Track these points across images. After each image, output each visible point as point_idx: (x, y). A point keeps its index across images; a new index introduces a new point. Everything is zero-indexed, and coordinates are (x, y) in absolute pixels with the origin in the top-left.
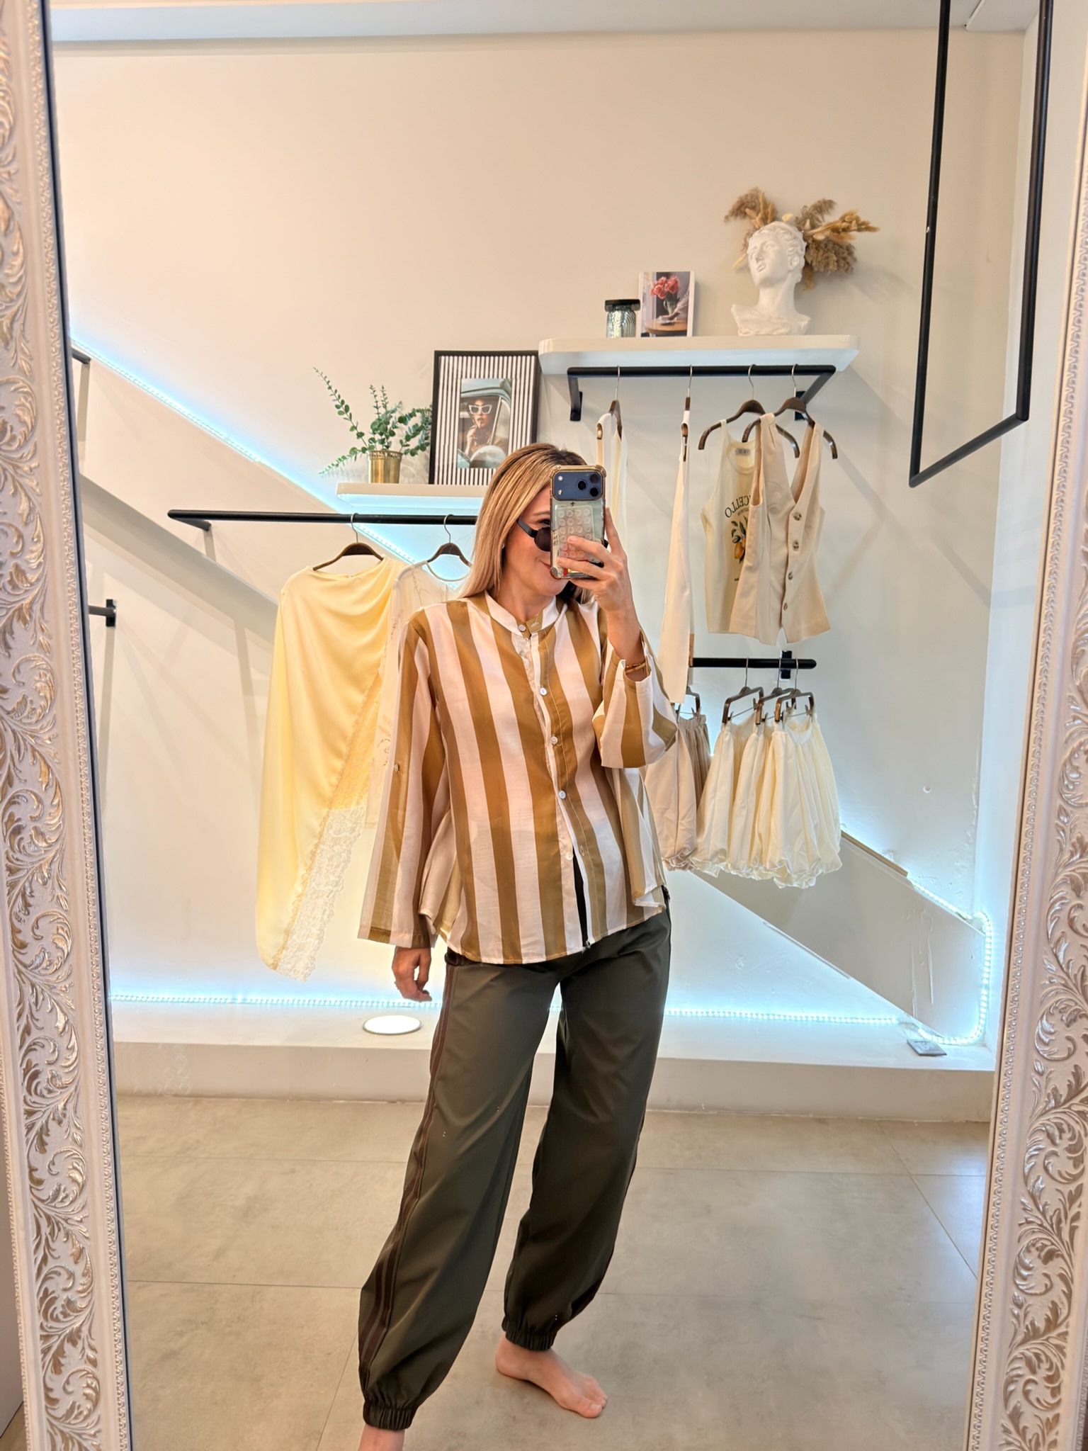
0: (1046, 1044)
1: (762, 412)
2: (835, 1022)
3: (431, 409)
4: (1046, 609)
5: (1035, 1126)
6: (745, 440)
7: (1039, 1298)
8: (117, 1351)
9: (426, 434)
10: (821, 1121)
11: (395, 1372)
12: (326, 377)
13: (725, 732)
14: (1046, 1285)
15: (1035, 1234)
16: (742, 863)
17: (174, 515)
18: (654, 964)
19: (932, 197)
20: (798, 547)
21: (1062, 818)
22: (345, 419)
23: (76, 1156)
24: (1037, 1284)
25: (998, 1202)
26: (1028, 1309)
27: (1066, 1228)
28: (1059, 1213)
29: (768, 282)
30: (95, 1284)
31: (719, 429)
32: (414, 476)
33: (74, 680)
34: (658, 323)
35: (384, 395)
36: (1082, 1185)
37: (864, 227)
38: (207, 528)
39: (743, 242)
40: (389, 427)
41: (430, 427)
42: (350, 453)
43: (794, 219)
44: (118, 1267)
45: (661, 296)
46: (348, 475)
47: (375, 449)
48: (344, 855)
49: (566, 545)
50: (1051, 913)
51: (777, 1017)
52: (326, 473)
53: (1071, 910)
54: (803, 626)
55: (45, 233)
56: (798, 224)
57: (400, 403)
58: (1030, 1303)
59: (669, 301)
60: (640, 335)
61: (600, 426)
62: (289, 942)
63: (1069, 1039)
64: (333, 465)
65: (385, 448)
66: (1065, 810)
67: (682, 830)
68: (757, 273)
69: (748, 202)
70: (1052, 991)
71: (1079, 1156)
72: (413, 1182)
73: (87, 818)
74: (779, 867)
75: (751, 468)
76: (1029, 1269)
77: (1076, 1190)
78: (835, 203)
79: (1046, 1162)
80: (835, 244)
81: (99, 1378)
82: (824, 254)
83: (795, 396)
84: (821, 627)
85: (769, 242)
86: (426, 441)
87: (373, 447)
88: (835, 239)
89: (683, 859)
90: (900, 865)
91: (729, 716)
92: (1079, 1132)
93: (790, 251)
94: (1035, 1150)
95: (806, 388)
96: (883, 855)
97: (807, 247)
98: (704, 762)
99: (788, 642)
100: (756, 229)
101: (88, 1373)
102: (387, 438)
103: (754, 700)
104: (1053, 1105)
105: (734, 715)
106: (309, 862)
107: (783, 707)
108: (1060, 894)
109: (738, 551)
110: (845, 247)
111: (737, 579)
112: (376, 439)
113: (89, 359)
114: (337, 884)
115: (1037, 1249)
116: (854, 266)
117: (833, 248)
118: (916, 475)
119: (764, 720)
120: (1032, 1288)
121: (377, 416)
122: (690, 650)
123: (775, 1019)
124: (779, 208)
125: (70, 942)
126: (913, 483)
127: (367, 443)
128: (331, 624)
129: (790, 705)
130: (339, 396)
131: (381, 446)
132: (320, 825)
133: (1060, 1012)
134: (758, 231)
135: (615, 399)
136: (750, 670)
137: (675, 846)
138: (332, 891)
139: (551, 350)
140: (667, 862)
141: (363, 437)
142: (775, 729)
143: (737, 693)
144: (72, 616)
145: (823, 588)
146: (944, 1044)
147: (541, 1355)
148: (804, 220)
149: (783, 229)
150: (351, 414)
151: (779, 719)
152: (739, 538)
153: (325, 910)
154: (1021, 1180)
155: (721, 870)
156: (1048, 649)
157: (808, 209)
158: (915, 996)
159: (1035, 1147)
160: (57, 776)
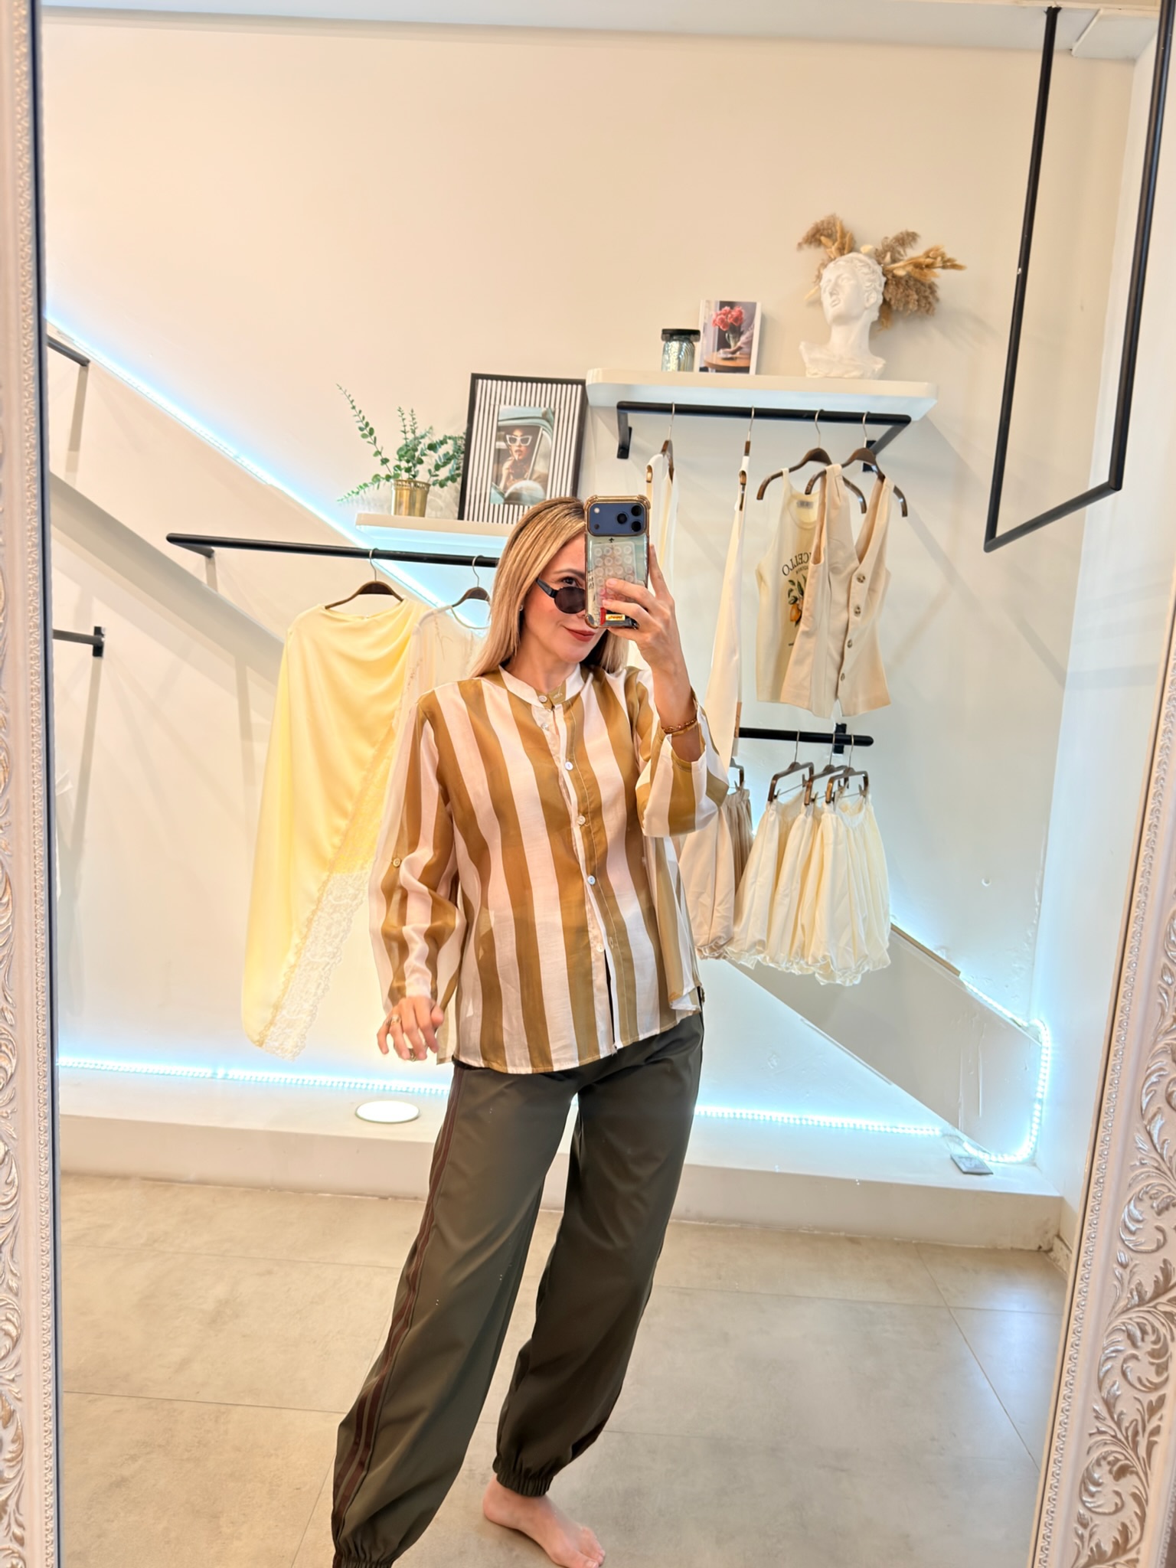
0: (1133, 1233)
1: (827, 461)
2: (873, 1131)
3: (464, 437)
4: (1162, 740)
5: (1114, 1325)
6: (808, 492)
7: (1107, 1519)
8: (47, 1530)
9: (457, 464)
10: (853, 1241)
11: (372, 1521)
12: (350, 396)
13: (771, 812)
14: (1116, 1504)
15: (1107, 1446)
16: (782, 956)
17: (173, 539)
18: (685, 1074)
19: (1026, 236)
20: (860, 612)
21: (1166, 978)
22: (369, 442)
23: (11, 1306)
24: (1105, 1500)
25: (1068, 1408)
26: (1095, 1529)
27: (1143, 1442)
28: (1136, 1425)
29: (842, 319)
30: (26, 1452)
31: (780, 478)
32: (441, 509)
33: (33, 761)
34: (719, 357)
35: (413, 419)
36: (1164, 1395)
37: (949, 264)
38: (209, 555)
39: (817, 273)
40: (417, 454)
41: (462, 456)
42: (373, 480)
43: (874, 250)
44: (53, 1435)
45: (724, 327)
46: (369, 503)
47: (400, 478)
48: (344, 924)
49: (603, 588)
50: (1146, 1086)
51: (810, 1123)
52: (345, 500)
53: (1170, 1083)
54: (861, 699)
55: (22, 240)
56: (877, 256)
57: (431, 428)
58: (1097, 1522)
59: (732, 333)
60: (698, 369)
61: (650, 469)
62: (278, 1018)
63: (1159, 1229)
64: (353, 492)
65: (411, 477)
66: (1170, 970)
67: (719, 917)
68: (830, 309)
69: (824, 229)
70: (1142, 1173)
71: (1163, 1363)
72: (404, 1308)
73: (40, 920)
74: (822, 963)
75: (815, 522)
76: (1097, 1484)
77: (1157, 1401)
78: (919, 236)
79: (1125, 1366)
80: (916, 280)
81: (25, 1558)
82: (904, 291)
83: (865, 446)
84: (881, 701)
85: (846, 275)
86: (457, 472)
87: (398, 475)
88: (917, 275)
89: (717, 948)
90: (952, 963)
91: (775, 793)
92: (1165, 1336)
93: (867, 287)
94: (1113, 1352)
95: (877, 437)
96: (934, 952)
97: (886, 283)
98: (746, 841)
99: (843, 716)
100: (831, 260)
101: (13, 1552)
102: (414, 466)
103: (803, 776)
104: (1137, 1303)
105: (780, 792)
106: (305, 930)
107: (835, 788)
108: (1160, 1064)
109: (794, 612)
110: (927, 286)
111: (792, 644)
112: (402, 467)
113: (88, 361)
114: (334, 955)
115: (1109, 1463)
116: (935, 305)
117: (915, 285)
118: (992, 540)
119: (813, 800)
120: (1099, 1506)
121: (404, 442)
122: (736, 720)
123: (808, 1125)
124: (857, 238)
125: (14, 1061)
126: (988, 548)
127: (392, 470)
128: (342, 670)
129: (842, 784)
130: (364, 418)
131: (407, 474)
132: (319, 890)
133: (1151, 1198)
134: (833, 262)
135: (668, 439)
136: (801, 744)
137: (709, 934)
138: (328, 963)
139: (600, 380)
140: (700, 950)
141: (388, 464)
142: (826, 810)
143: (785, 768)
144: (33, 687)
145: (884, 658)
146: (991, 1161)
147: (535, 1501)
148: (885, 252)
149: (861, 261)
150: (375, 438)
151: (831, 800)
152: (796, 599)
153: (320, 984)
154: (1095, 1385)
155: (758, 961)
156: (1162, 786)
157: (889, 241)
158: (962, 1106)
159: (1112, 1349)
160: (8, 871)
